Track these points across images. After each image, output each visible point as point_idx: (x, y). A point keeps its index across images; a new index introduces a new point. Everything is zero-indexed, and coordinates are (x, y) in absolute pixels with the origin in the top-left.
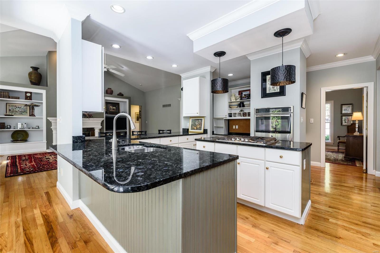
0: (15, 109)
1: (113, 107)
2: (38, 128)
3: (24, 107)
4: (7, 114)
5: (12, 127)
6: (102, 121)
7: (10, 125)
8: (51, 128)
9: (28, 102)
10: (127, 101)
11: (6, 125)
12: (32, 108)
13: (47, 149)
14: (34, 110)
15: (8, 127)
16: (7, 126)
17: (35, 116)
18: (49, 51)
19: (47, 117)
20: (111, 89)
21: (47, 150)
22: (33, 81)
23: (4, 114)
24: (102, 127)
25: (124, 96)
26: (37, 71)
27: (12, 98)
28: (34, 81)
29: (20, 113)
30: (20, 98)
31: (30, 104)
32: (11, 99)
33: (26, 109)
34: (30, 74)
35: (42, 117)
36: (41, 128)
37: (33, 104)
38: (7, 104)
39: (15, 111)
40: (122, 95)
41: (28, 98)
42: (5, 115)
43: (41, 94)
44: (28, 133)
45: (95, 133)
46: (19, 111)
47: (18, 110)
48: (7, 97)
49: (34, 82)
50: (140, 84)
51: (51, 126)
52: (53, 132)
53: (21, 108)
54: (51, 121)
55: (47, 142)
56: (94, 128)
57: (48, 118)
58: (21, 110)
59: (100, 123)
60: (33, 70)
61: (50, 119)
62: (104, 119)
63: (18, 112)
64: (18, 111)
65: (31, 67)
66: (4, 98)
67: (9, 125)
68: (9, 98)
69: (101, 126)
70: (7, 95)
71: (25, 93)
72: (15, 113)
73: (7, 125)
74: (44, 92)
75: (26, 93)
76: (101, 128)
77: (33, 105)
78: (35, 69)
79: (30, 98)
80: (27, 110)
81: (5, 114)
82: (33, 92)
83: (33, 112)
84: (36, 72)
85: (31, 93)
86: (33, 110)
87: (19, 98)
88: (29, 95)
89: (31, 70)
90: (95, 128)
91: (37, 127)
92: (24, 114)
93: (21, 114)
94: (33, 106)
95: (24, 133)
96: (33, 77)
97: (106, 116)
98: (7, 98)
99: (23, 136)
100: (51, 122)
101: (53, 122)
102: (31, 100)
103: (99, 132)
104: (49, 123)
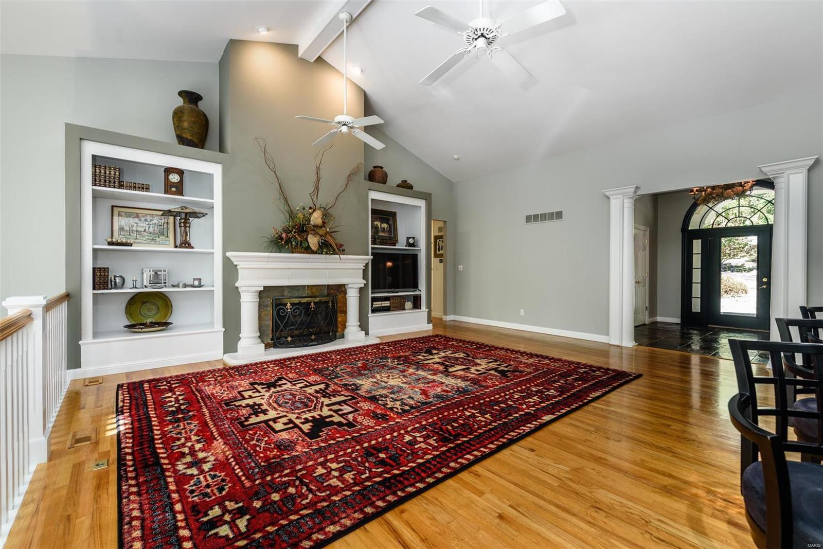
0: (135, 225)
1: (382, 223)
2: (200, 286)
3: (161, 219)
4: (114, 240)
5: (129, 283)
7: (124, 277)
8: (236, 285)
9: (173, 202)
10: (422, 203)
11: (111, 276)
12: (183, 222)
13: (224, 353)
14: (190, 227)
15: (117, 281)
16: (115, 279)
17: (193, 248)
18: (231, 40)
19: (225, 250)
20: (382, 168)
21: (225, 355)
22: (185, 136)
23: (106, 240)
24: (365, 282)
25: (414, 189)
26: (197, 106)
27: (130, 188)
28: (188, 135)
29: (148, 239)
30: (151, 189)
31: (178, 208)
32: (127, 189)
33: (166, 225)
34: (178, 115)
35: (212, 251)
36: (207, 286)
37: (186, 208)
38: (114, 208)
39: (137, 231)
40: (411, 187)
41: (174, 189)
42: (111, 244)
43: (210, 176)
44: (170, 302)
45: (346, 299)
46: (147, 231)
47: (143, 230)
48: (114, 182)
49: (189, 138)
50: (456, 157)
51: (237, 280)
52: (240, 299)
53: (151, 223)
54: (235, 263)
55: (224, 329)
56: (344, 285)
57: (229, 254)
58: (151, 228)
59: (362, 271)
60: (184, 103)
61: (234, 257)
62: (371, 257)
63: (145, 234)
64: (145, 230)
65: (181, 94)
66: (105, 186)
67: (121, 276)
68: (121, 186)
69: (363, 278)
70: (115, 178)
71: (163, 173)
72: (136, 239)
73: (115, 276)
74: (215, 170)
75: (168, 171)
76: (363, 286)
77: (187, 211)
78: (192, 97)
79: (179, 189)
80: (168, 229)
81: (109, 240)
83: (186, 235)
84: (193, 106)
85: (181, 172)
86: (188, 229)
87: (146, 188)
88: (174, 178)
89: (180, 102)
90: (350, 286)
91: (196, 283)
92: (161, 242)
93: (153, 239)
94: (186, 214)
95: (160, 303)
96: (186, 124)
97: (372, 248)
98: (114, 187)
99: (158, 308)
100: (237, 265)
101: (241, 265)
102: (181, 194)
103: (358, 297)
104: (230, 270)
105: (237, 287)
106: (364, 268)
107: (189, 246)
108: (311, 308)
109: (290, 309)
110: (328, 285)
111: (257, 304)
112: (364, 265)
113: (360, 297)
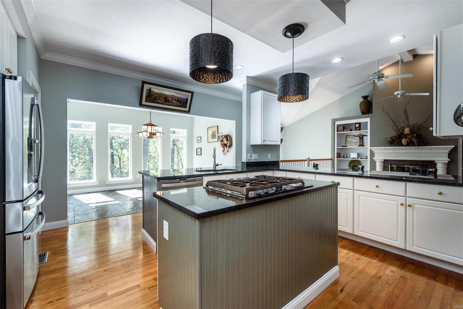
0: (352, 140)
6: (451, 150)
8: (373, 159)
12: (362, 138)
14: (363, 140)
19: (370, 147)
24: (449, 160)
30: (352, 130)
31: (359, 134)
34: (361, 104)
35: (367, 147)
38: (347, 136)
39: (352, 142)
41: (358, 129)
43: (367, 123)
44: (360, 163)
49: (366, 111)
51: (374, 157)
52: (376, 163)
53: (356, 139)
56: (434, 161)
57: (372, 148)
58: (356, 141)
59: (447, 154)
61: (374, 149)
63: (354, 142)
65: (362, 97)
66: (340, 132)
67: (345, 155)
69: (449, 158)
71: (354, 124)
72: (351, 144)
74: (369, 120)
75: (356, 124)
76: (447, 162)
77: (362, 135)
78: (365, 98)
81: (342, 145)
82: (362, 122)
83: (363, 142)
84: (366, 100)
89: (362, 99)
90: (437, 161)
91: (366, 157)
93: (356, 144)
95: (358, 163)
98: (342, 132)
101: (375, 152)
102: (360, 130)
103: (446, 168)
104: (372, 154)
105: (374, 160)
106: (449, 152)
107: (364, 146)
108: (406, 170)
109: (396, 169)
110: (422, 161)
111: (383, 166)
112: (450, 151)
113: (447, 168)
